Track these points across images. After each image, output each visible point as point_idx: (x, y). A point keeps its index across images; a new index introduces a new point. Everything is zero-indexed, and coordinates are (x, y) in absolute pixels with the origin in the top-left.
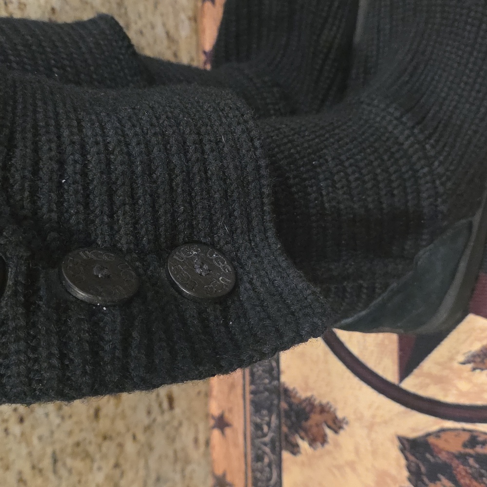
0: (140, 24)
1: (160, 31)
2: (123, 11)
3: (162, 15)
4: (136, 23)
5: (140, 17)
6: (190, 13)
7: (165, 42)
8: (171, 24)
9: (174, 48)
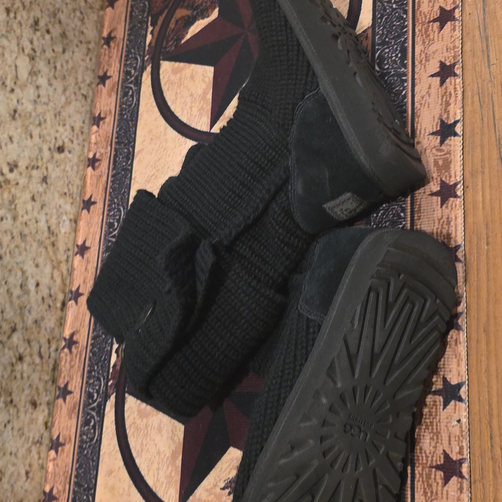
0: (26, 218)
1: (43, 225)
2: (13, 207)
3: (46, 214)
4: (22, 216)
5: (27, 213)
6: (72, 217)
7: (46, 234)
8: (53, 221)
9: (52, 239)
